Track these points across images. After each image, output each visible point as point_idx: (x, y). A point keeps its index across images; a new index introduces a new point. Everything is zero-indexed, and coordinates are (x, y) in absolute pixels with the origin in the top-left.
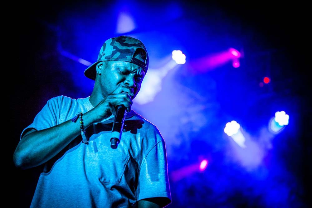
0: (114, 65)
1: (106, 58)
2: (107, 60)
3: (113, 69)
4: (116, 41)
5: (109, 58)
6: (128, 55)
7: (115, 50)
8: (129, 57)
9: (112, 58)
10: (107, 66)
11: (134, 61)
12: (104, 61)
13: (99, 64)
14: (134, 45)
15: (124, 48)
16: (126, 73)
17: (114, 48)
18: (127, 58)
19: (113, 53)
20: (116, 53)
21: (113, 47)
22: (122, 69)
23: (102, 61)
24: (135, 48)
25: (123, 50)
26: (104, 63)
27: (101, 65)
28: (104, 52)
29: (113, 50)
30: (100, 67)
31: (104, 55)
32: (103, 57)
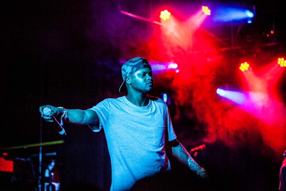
0: (136, 74)
1: (129, 74)
2: (131, 74)
3: (137, 77)
4: (129, 63)
5: (132, 72)
6: (140, 65)
8: (142, 66)
10: (133, 77)
11: (145, 67)
12: (129, 76)
13: (127, 79)
15: (136, 63)
16: (144, 75)
17: (131, 67)
18: (140, 67)
19: (132, 69)
20: (134, 68)
21: (129, 66)
22: (142, 73)
23: (128, 77)
24: (141, 60)
25: (136, 65)
27: (129, 79)
28: (126, 72)
29: (131, 68)
30: (129, 81)
31: (127, 73)
32: (127, 74)
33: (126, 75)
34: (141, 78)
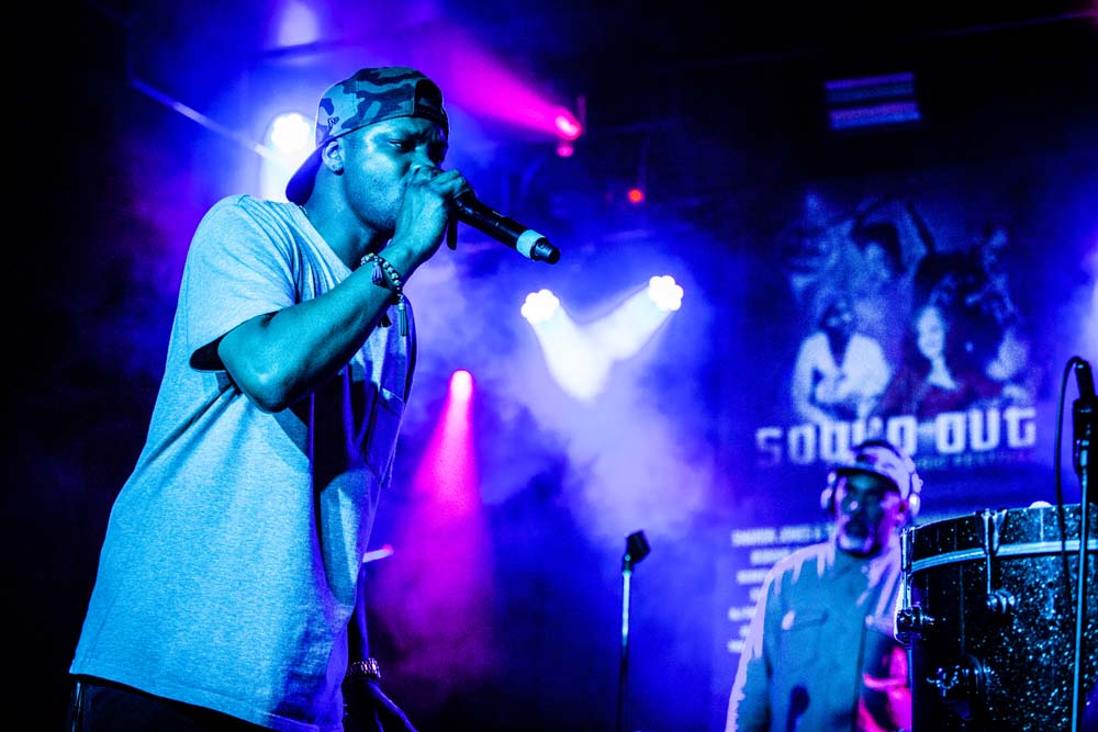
0: (370, 135)
1: (344, 126)
2: (349, 130)
3: (371, 147)
4: (358, 80)
5: (356, 123)
6: (401, 101)
7: (362, 99)
8: (406, 105)
9: (365, 118)
10: (354, 146)
11: (418, 113)
12: (340, 136)
13: (328, 149)
14: (407, 76)
15: (385, 88)
16: (406, 145)
17: (358, 97)
18: (401, 108)
19: (362, 109)
20: (369, 105)
21: (355, 95)
22: (395, 136)
23: (334, 139)
24: (413, 83)
25: (383, 94)
26: (341, 141)
27: (336, 148)
28: (334, 115)
29: (358, 101)
30: (333, 156)
31: (337, 120)
32: (334, 126)
33: (331, 128)
34: (387, 152)
